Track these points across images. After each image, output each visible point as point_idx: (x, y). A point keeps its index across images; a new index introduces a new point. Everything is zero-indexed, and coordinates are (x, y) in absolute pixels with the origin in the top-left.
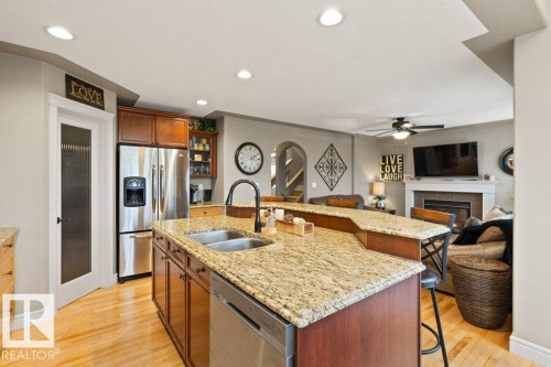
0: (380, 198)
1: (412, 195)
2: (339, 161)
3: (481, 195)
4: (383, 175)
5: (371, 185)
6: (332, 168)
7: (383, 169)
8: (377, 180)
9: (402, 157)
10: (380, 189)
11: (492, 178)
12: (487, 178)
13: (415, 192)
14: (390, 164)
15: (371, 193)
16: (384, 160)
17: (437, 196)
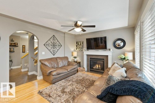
0: (75, 58)
1: (86, 56)
2: (58, 43)
3: (107, 56)
4: (77, 49)
5: (72, 52)
6: (54, 45)
7: (77, 47)
8: (75, 51)
9: (83, 42)
10: (75, 54)
11: (111, 50)
12: (110, 50)
13: (87, 55)
14: (79, 45)
15: (72, 55)
16: (77, 43)
17: (94, 56)
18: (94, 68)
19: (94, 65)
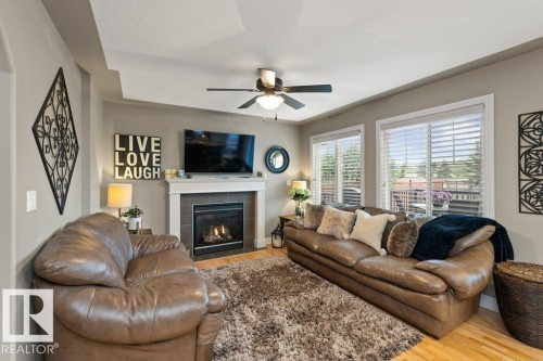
0: (133, 214)
4: (122, 169)
6: (62, 142)
7: (123, 159)
9: (160, 142)
11: (265, 175)
12: (260, 175)
13: (182, 196)
14: (136, 150)
16: (124, 143)
17: (210, 198)
18: (210, 239)
19: (208, 232)
